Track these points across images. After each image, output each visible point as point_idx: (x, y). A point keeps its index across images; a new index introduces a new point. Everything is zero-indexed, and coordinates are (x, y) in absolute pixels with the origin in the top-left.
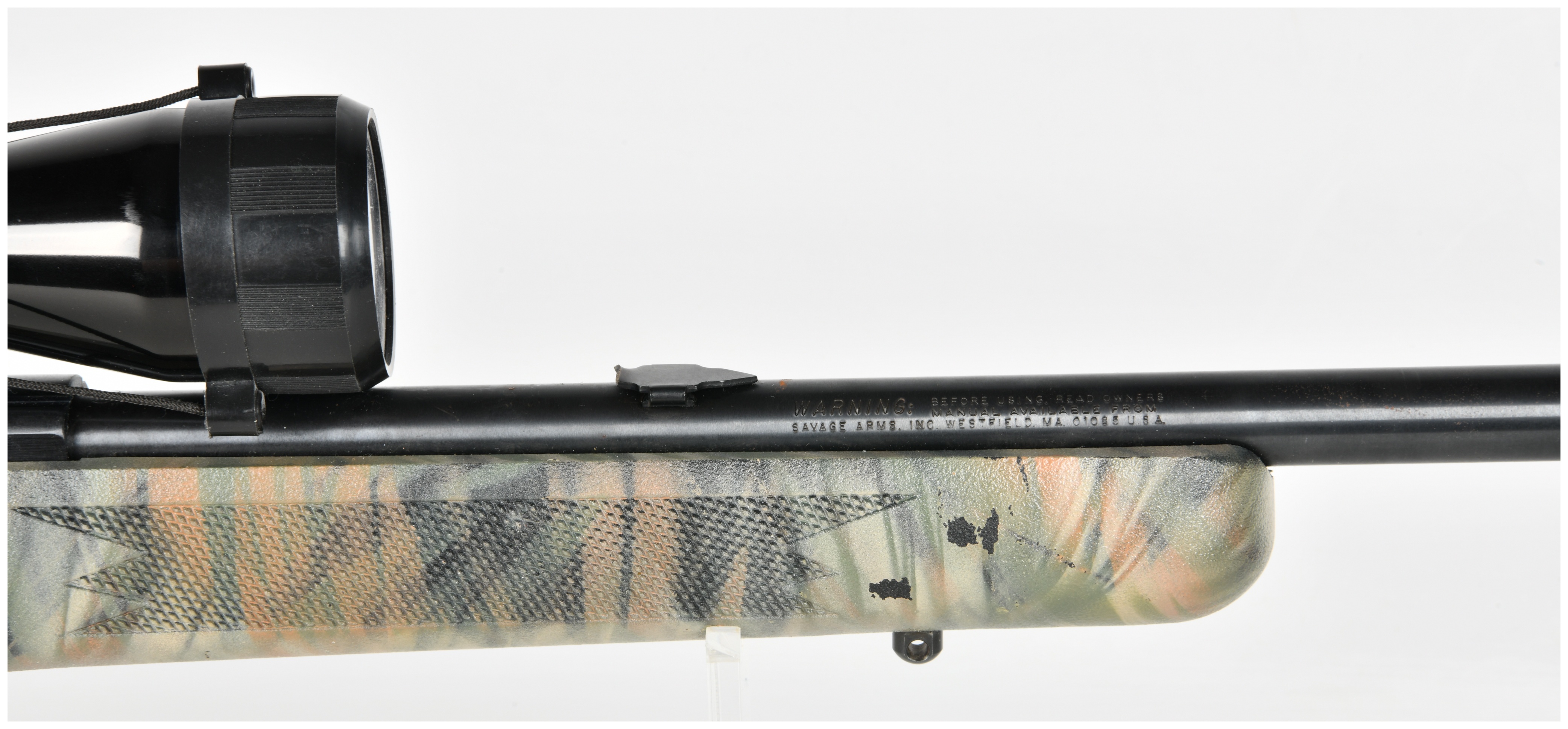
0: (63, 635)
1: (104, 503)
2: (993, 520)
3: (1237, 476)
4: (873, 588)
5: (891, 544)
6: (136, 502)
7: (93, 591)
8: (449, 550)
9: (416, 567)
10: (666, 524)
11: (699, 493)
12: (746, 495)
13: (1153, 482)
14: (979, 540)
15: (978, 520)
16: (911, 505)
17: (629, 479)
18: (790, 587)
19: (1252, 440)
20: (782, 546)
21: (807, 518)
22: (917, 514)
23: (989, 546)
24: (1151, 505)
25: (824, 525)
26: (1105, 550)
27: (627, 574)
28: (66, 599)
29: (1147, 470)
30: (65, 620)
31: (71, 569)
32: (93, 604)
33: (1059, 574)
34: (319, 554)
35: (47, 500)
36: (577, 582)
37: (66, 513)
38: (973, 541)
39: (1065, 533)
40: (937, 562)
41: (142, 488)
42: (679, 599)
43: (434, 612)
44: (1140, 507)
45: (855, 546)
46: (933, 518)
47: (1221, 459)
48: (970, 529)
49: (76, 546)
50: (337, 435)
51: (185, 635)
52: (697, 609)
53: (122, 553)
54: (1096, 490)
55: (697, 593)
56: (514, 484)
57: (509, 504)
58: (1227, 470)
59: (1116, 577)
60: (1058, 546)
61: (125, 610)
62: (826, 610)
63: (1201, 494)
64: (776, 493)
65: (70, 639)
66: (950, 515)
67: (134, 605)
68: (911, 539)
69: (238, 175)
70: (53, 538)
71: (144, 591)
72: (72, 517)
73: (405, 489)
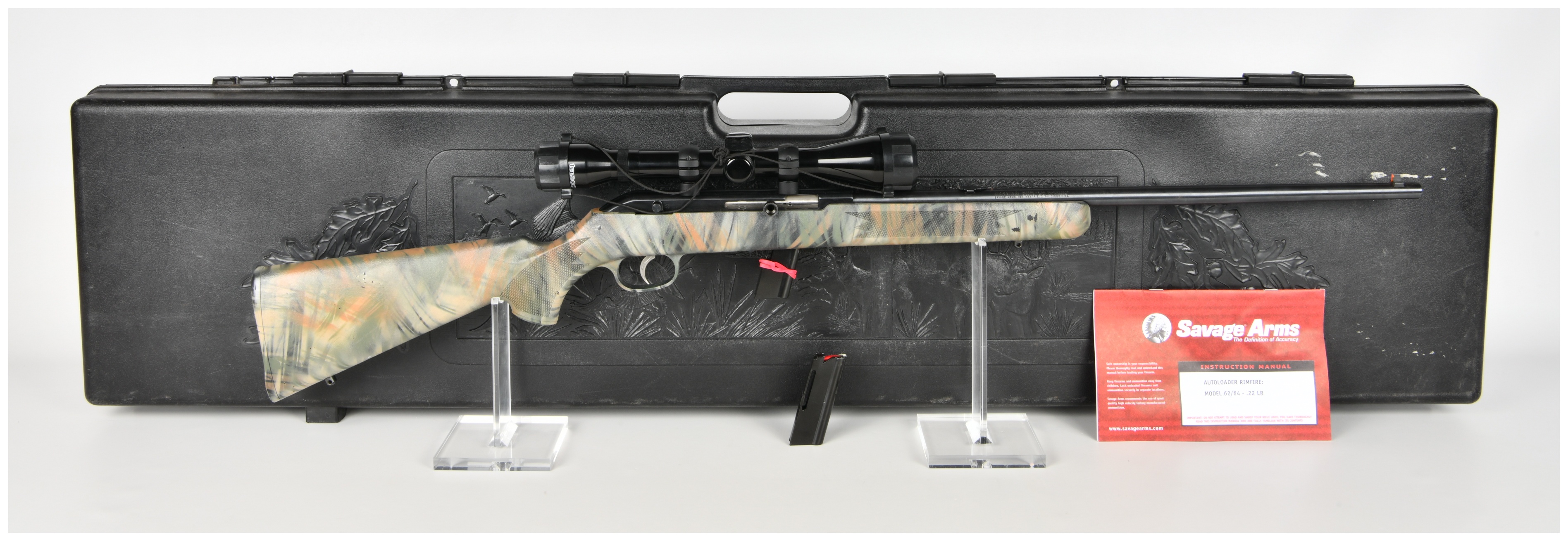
0: (852, 238)
1: (862, 211)
2: (1036, 215)
3: (1084, 207)
4: (1012, 229)
5: (1016, 220)
6: (868, 211)
7: (859, 229)
8: (929, 221)
9: (922, 224)
10: (971, 216)
11: (978, 210)
12: (987, 210)
13: (1068, 208)
14: (1034, 219)
15: (1034, 216)
16: (1020, 212)
17: (964, 207)
18: (996, 229)
19: (1086, 201)
20: (994, 221)
21: (999, 215)
22: (1021, 214)
23: (1036, 220)
24: (1067, 213)
25: (1003, 216)
26: (1059, 221)
27: (963, 226)
28: (854, 230)
29: (1066, 205)
30: (853, 235)
31: (855, 224)
32: (859, 231)
33: (1049, 226)
34: (903, 222)
35: (852, 211)
36: (953, 228)
38: (1032, 219)
39: (1050, 218)
40: (1025, 224)
41: (869, 208)
42: (974, 231)
43: (925, 234)
44: (1065, 212)
45: (1009, 221)
46: (1025, 215)
47: (1081, 203)
48: (1032, 217)
49: (857, 220)
50: (904, 199)
51: (876, 238)
52: (977, 234)
53: (865, 221)
54: (1057, 209)
55: (977, 230)
56: (941, 208)
57: (941, 211)
58: (1082, 206)
59: (1061, 227)
60: (1049, 221)
61: (865, 232)
62: (1003, 234)
63: (1077, 210)
64: (993, 210)
65: (854, 238)
66: (1028, 214)
67: (867, 232)
68: (1020, 219)
69: (893, 146)
70: (852, 218)
71: (869, 229)
72: (856, 214)
73: (920, 209)
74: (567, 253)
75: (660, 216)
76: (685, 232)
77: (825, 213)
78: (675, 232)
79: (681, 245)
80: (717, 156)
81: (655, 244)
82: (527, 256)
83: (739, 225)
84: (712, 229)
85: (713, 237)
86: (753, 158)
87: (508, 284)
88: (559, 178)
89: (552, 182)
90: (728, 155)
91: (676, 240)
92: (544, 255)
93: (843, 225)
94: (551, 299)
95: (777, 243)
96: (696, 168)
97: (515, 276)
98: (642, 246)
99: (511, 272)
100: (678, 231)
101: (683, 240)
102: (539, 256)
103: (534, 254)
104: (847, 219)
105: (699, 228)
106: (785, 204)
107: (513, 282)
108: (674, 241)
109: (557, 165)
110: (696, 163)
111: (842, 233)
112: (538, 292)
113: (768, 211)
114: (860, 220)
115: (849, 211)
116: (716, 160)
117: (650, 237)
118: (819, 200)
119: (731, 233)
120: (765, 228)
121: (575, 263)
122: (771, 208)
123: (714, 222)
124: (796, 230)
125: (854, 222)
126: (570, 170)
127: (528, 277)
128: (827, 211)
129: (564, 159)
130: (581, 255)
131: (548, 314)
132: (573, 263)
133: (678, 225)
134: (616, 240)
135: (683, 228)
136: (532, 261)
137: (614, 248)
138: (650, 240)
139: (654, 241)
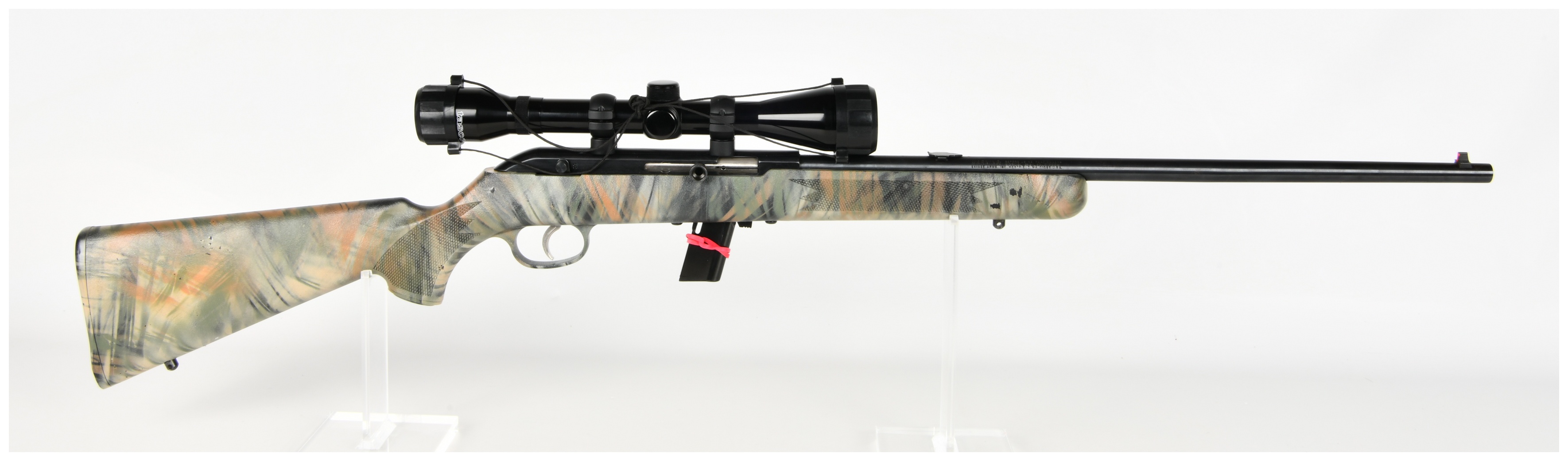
0: (797, 211)
1: (809, 179)
2: (1021, 190)
3: (1079, 182)
4: (991, 206)
5: (996, 194)
6: (817, 179)
7: (806, 200)
8: (890, 192)
9: (882, 196)
10: (942, 188)
11: (950, 181)
12: (962, 181)
13: (1059, 181)
14: (1017, 194)
15: (1017, 189)
16: (1001, 185)
17: (933, 177)
18: (971, 205)
19: (1083, 174)
20: (969, 194)
21: (976, 188)
22: (1003, 187)
23: (1020, 196)
24: (1058, 187)
25: (980, 189)
26: (1048, 197)
27: (932, 200)
28: (799, 201)
29: (1058, 178)
30: (798, 207)
31: (801, 194)
32: (805, 203)
33: (1036, 204)
34: (859, 193)
35: (797, 178)
36: (920, 202)
37: (801, 181)
38: (1016, 195)
39: (1038, 193)
40: (1007, 199)
41: (819, 175)
42: (944, 207)
43: (885, 208)
44: (1056, 187)
45: (987, 195)
46: (1006, 189)
47: (1075, 177)
48: (1015, 191)
49: (803, 188)
50: (862, 166)
51: (825, 213)
52: (948, 210)
53: (813, 191)
54: (1045, 183)
55: (948, 205)
56: (906, 177)
57: (905, 182)
58: (1077, 179)
59: (1050, 204)
60: (1037, 196)
61: (812, 205)
62: (979, 211)
63: (1071, 185)
64: (969, 181)
65: (799, 212)
66: (1010, 188)
67: (815, 203)
68: (1001, 193)
69: (849, 101)
70: (797, 187)
71: (817, 200)
72: (802, 182)
73: (880, 178)
74: (453, 220)
75: (565, 177)
76: (595, 197)
77: (765, 180)
78: (583, 197)
79: (590, 214)
80: (635, 107)
81: (558, 212)
82: (406, 222)
83: (660, 191)
84: (628, 195)
85: (629, 205)
86: (679, 111)
87: (382, 255)
88: (443, 129)
89: (435, 133)
90: (648, 106)
91: (584, 207)
92: (426, 221)
93: (786, 194)
94: (434, 275)
95: (707, 215)
96: (609, 121)
97: (390, 246)
98: (544, 213)
99: (386, 240)
100: (587, 197)
101: (593, 207)
102: (420, 222)
103: (415, 220)
104: (791, 188)
105: (613, 194)
106: (718, 167)
107: (388, 252)
108: (581, 208)
109: (442, 113)
110: (610, 115)
111: (784, 204)
112: (419, 266)
113: (695, 175)
114: (806, 189)
115: (794, 178)
116: (633, 112)
117: (552, 202)
118: (758, 164)
119: (651, 201)
120: (691, 196)
121: (463, 232)
122: (699, 171)
123: (630, 186)
124: (729, 199)
125: (799, 191)
126: (458, 119)
127: (406, 248)
128: (767, 177)
129: (450, 105)
130: (470, 222)
131: (431, 292)
132: (461, 232)
133: (587, 189)
134: (512, 206)
135: (593, 192)
136: (411, 229)
137: (510, 215)
138: (552, 206)
139: (558, 208)
